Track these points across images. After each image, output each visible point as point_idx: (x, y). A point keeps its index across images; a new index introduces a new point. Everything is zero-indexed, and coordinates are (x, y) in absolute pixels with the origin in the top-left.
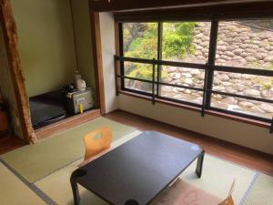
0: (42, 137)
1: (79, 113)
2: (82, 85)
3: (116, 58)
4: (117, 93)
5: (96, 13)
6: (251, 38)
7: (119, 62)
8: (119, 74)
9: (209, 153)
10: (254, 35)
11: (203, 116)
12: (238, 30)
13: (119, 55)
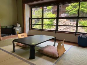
0: (4, 39)
1: (17, 34)
2: (19, 25)
3: (30, 19)
4: (30, 30)
5: (24, 4)
6: (70, 24)
7: (31, 20)
8: (31, 23)
9: (57, 42)
10: (71, 23)
11: (56, 33)
12: (67, 21)
13: (31, 18)
